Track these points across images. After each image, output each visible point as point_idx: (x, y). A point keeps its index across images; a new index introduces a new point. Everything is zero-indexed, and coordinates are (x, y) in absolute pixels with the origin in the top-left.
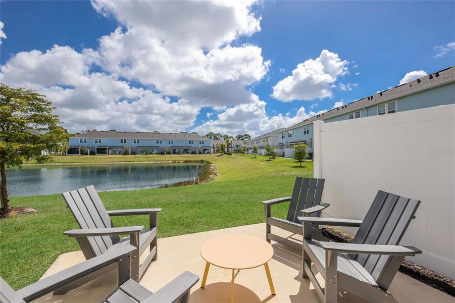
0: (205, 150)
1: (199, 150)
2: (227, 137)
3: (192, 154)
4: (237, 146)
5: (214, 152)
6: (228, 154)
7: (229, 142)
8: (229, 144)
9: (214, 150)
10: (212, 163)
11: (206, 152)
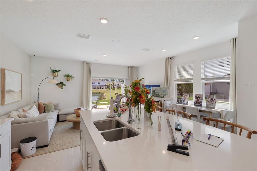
0: (101, 87)
1: (97, 87)
2: (113, 80)
3: (94, 89)
4: (118, 85)
5: (106, 88)
6: (113, 89)
7: (114, 83)
8: (114, 84)
9: (106, 87)
10: (104, 94)
11: (101, 88)
